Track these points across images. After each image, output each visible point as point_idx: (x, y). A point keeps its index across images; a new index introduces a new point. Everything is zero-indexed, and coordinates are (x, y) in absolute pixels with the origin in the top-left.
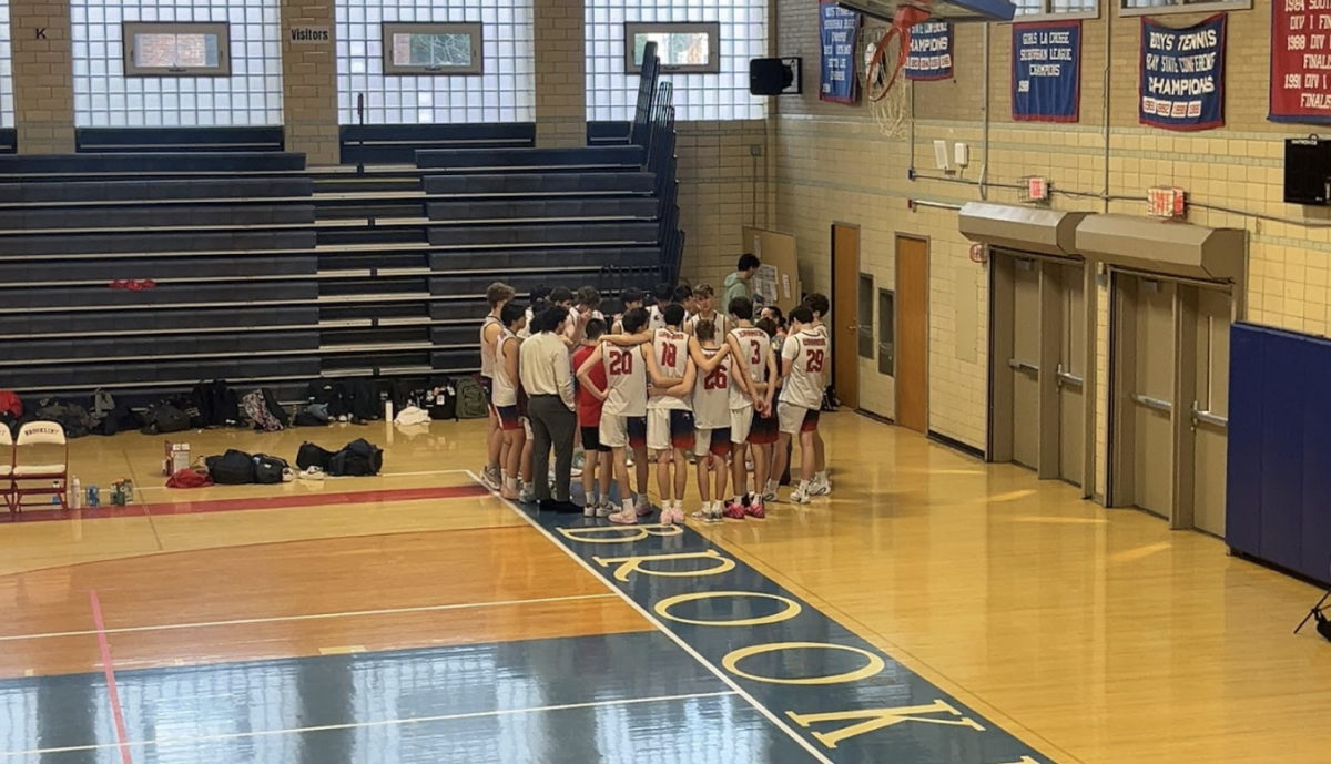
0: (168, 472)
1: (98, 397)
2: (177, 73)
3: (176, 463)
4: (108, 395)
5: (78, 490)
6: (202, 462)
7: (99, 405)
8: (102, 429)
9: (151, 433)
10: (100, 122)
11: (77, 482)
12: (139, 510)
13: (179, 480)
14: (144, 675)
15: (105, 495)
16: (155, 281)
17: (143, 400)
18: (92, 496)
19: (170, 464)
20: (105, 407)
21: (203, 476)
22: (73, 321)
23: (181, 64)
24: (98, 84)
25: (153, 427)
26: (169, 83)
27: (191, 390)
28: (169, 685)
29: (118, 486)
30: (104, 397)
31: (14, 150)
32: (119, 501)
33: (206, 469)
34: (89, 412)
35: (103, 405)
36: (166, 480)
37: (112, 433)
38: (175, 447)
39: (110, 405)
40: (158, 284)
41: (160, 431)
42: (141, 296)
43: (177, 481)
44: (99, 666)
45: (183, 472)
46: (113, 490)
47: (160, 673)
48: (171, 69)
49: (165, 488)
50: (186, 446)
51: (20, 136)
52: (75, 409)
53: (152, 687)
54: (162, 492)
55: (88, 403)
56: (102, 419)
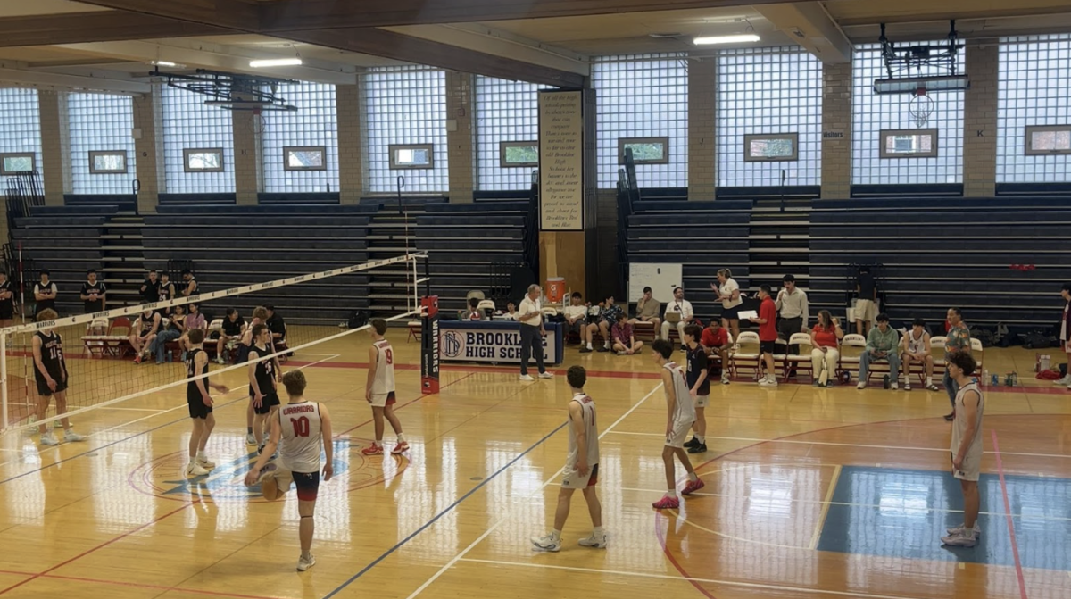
0: (1037, 370)
1: (999, 327)
2: (1055, 153)
3: (1042, 365)
4: (1005, 326)
5: (987, 376)
6: (1057, 366)
7: (1000, 331)
8: (1001, 344)
9: (1028, 348)
10: (1009, 179)
11: (986, 371)
12: (1021, 389)
13: (1043, 375)
14: (1016, 478)
15: (1002, 379)
16: (1035, 265)
17: (1025, 330)
18: (994, 379)
19: (1038, 366)
20: (1003, 332)
21: (1058, 374)
22: (989, 286)
23: (1057, 148)
24: (1010, 160)
25: (1029, 345)
26: (1050, 159)
27: (1052, 326)
28: (1030, 486)
29: (1009, 375)
30: (1002, 327)
31: (962, 195)
32: (1009, 384)
33: (1060, 370)
34: (994, 335)
35: (1002, 331)
36: (1036, 374)
37: (1006, 346)
38: (1042, 357)
39: (1006, 331)
40: (1037, 268)
41: (1033, 347)
42: (1025, 273)
43: (1044, 375)
44: (992, 470)
45: (1046, 371)
46: (1006, 377)
47: (1026, 479)
48: (1051, 151)
49: (1035, 378)
50: (1048, 357)
51: (965, 187)
52: (986, 332)
53: (1020, 486)
54: (1033, 380)
55: (994, 329)
56: (1001, 338)
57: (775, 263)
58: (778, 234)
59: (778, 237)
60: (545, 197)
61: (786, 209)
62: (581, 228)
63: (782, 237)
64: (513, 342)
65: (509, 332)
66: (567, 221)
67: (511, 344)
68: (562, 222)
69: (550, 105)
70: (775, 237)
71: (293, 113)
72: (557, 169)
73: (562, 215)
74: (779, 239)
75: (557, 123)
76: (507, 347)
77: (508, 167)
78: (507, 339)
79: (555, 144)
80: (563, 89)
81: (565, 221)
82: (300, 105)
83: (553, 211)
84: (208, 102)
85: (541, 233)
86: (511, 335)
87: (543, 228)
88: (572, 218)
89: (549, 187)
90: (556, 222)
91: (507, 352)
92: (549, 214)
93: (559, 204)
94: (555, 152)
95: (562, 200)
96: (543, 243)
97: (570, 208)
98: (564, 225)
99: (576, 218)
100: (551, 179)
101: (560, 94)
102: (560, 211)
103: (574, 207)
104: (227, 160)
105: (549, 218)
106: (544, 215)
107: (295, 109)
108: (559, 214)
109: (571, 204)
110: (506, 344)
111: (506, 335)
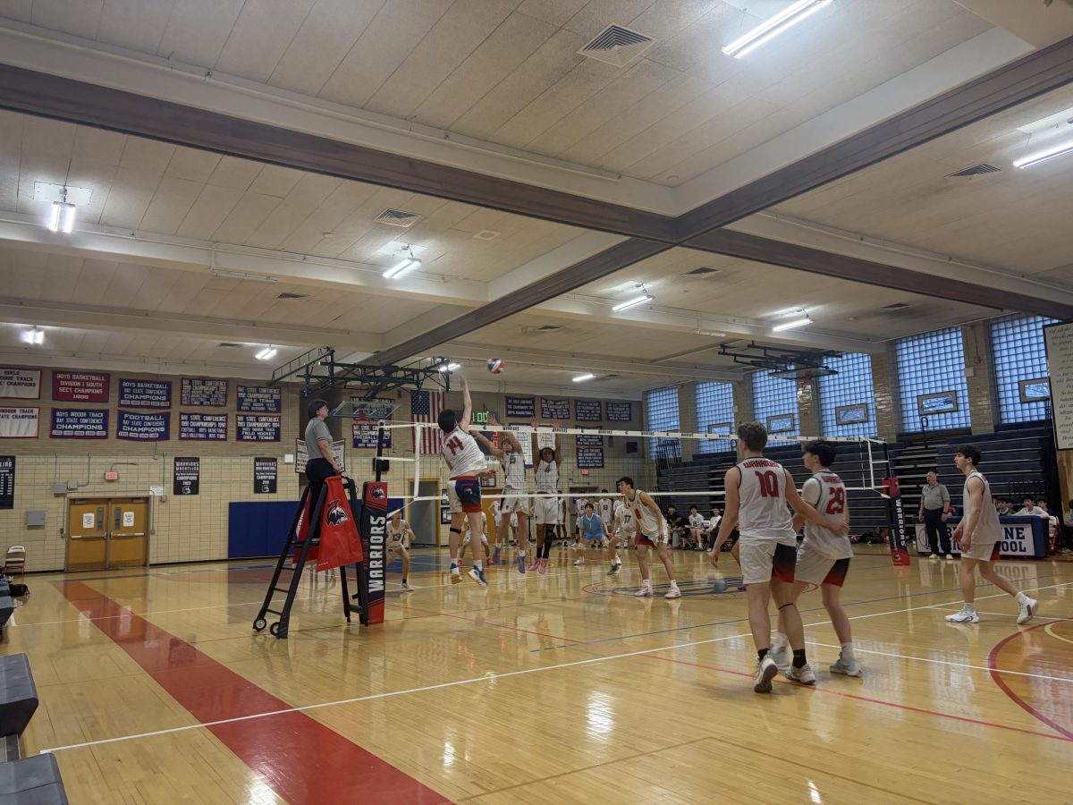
60: (1059, 420)
69: (1056, 338)
71: (836, 376)
72: (1069, 393)
75: (1063, 352)
77: (1029, 402)
79: (1066, 371)
80: (1065, 322)
82: (841, 370)
83: (1068, 432)
84: (769, 374)
85: (1058, 453)
87: (1060, 448)
89: (1062, 410)
94: (1065, 377)
96: (1062, 461)
100: (1064, 403)
101: (1065, 326)
104: (797, 422)
106: (1060, 436)
107: (837, 373)
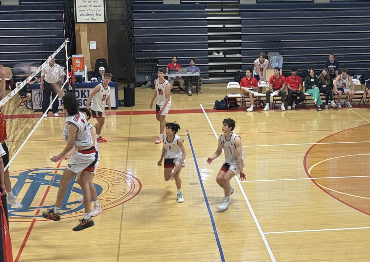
57: (222, 41)
58: (224, 24)
59: (224, 26)
60: (79, 2)
61: (224, 10)
62: (104, 21)
63: (226, 26)
64: (87, 95)
65: (83, 89)
66: (95, 17)
67: (85, 97)
68: (90, 17)
70: (222, 26)
73: (91, 13)
74: (224, 27)
76: (83, 99)
78: (82, 94)
81: (93, 17)
83: (84, 11)
85: (76, 25)
86: (85, 91)
87: (78, 21)
88: (97, 15)
90: (87, 17)
91: (83, 102)
92: (82, 12)
93: (88, 6)
95: (90, 4)
96: (79, 31)
97: (96, 8)
98: (92, 19)
99: (100, 15)
102: (90, 10)
103: (99, 8)
105: (82, 15)
108: (88, 12)
109: (96, 6)
110: (82, 97)
111: (82, 91)
